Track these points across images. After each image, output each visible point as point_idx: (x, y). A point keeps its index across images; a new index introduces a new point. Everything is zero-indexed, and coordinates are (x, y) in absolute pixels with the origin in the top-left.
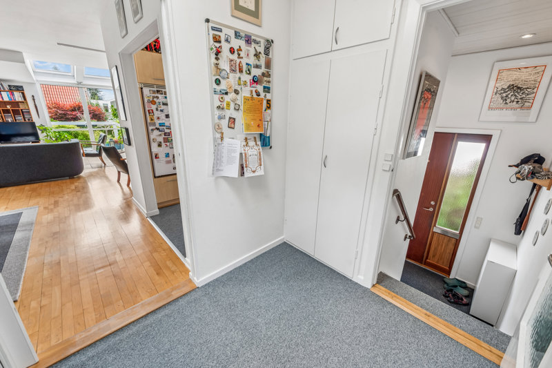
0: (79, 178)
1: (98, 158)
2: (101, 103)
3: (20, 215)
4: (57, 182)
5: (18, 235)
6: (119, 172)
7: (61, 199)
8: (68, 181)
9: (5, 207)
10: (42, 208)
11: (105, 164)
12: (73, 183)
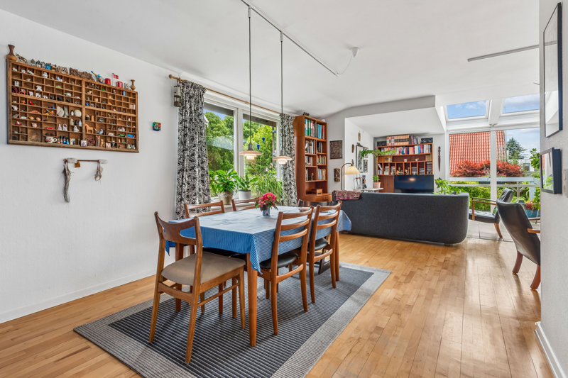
0: (457, 248)
1: (492, 225)
2: (520, 162)
3: (369, 275)
4: (428, 246)
5: (348, 305)
6: (520, 256)
7: (419, 272)
8: (441, 248)
9: (366, 260)
10: (392, 276)
11: (501, 237)
12: (444, 253)
